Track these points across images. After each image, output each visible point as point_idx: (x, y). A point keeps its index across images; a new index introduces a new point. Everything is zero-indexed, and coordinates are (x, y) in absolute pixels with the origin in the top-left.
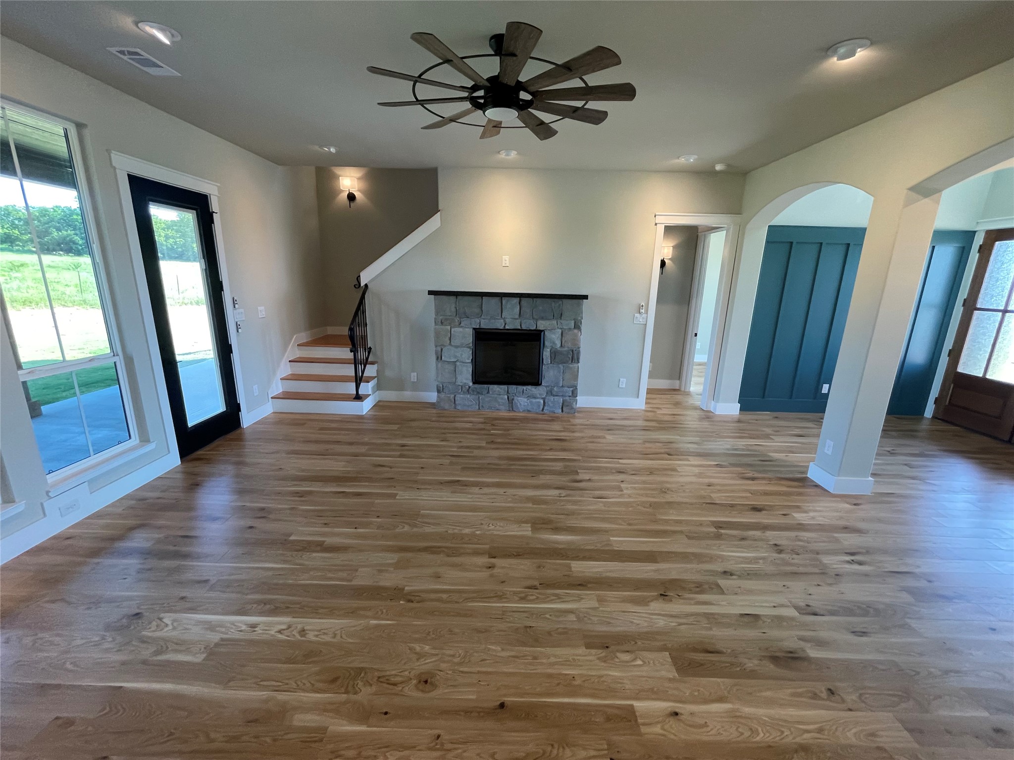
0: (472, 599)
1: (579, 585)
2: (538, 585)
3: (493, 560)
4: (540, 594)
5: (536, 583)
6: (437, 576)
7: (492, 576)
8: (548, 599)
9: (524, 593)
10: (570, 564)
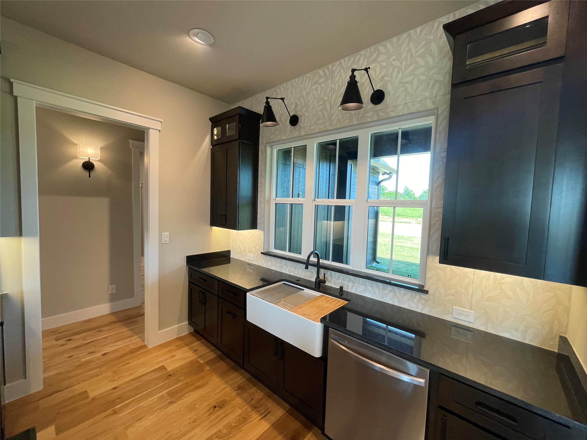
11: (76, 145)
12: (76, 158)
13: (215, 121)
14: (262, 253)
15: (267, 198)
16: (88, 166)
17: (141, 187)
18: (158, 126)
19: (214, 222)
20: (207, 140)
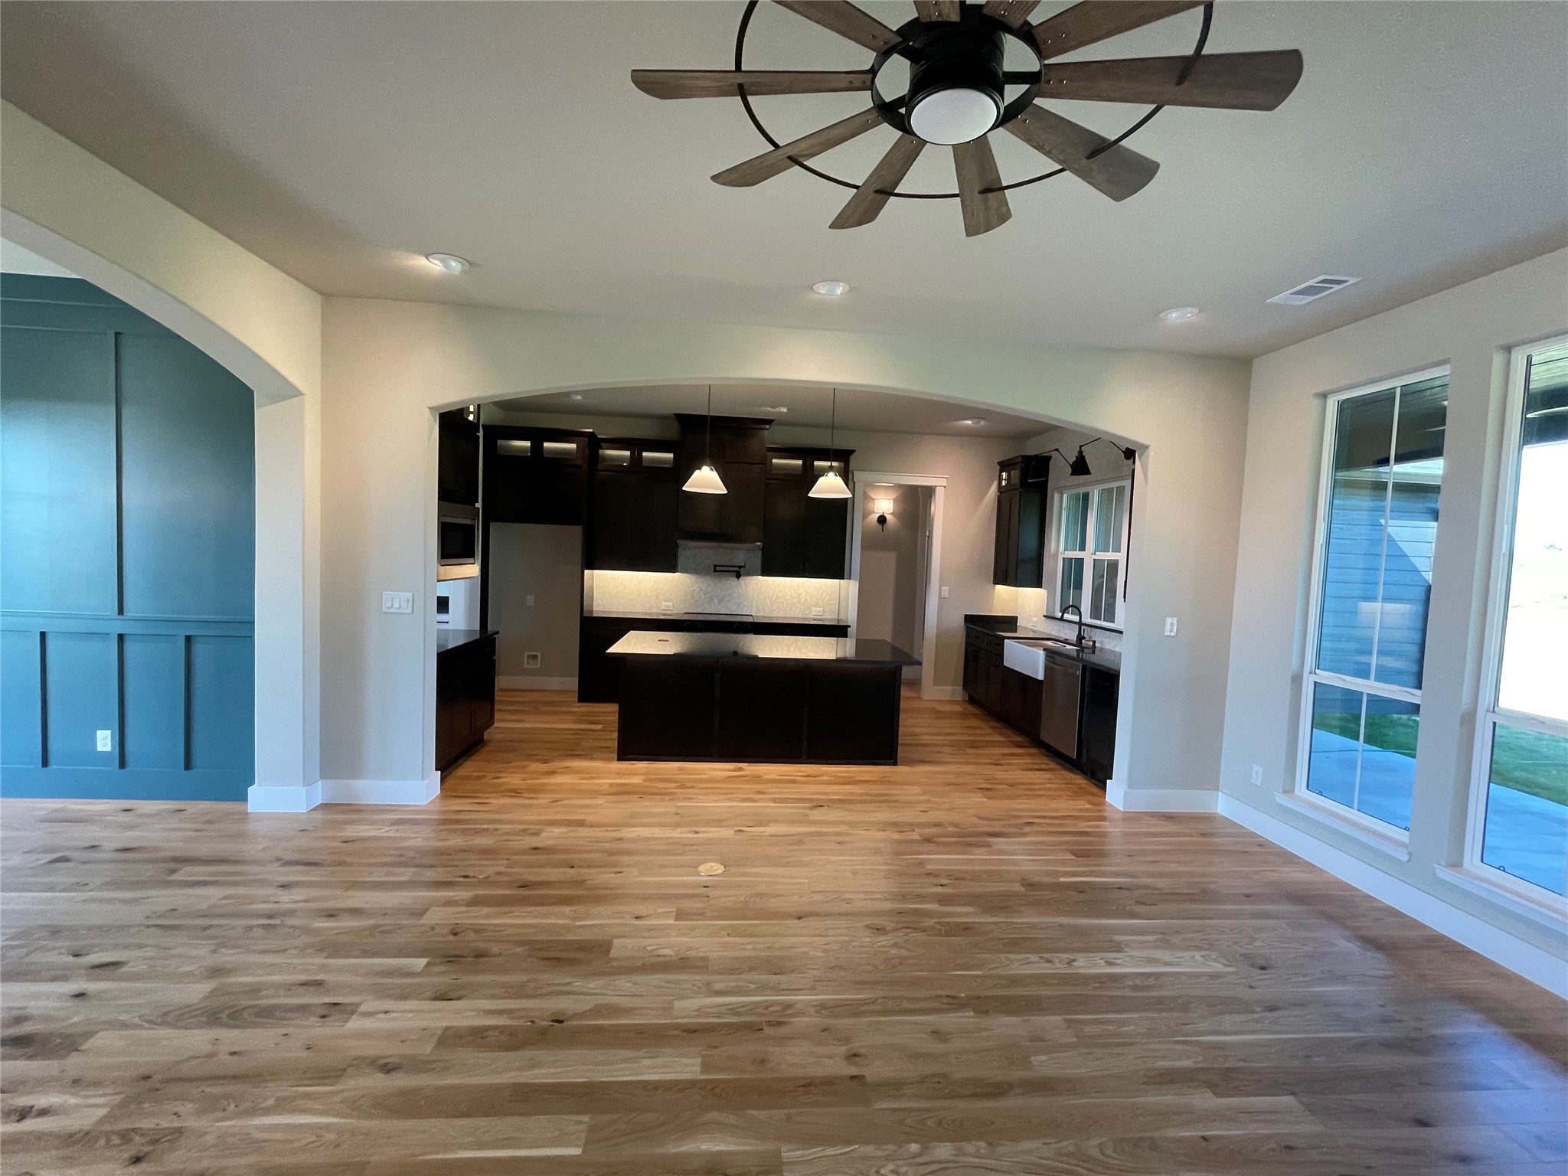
0: (864, 1002)
1: (695, 1031)
2: (765, 1028)
3: (854, 1071)
4: (763, 1014)
5: (768, 1030)
6: (938, 1034)
7: (847, 1040)
8: (749, 1008)
9: (787, 1015)
10: (702, 1072)
11: (874, 500)
12: (874, 512)
13: (1004, 466)
14: (1044, 616)
15: (1052, 551)
16: (882, 520)
17: (928, 537)
18: (944, 482)
19: (998, 580)
20: (994, 487)
